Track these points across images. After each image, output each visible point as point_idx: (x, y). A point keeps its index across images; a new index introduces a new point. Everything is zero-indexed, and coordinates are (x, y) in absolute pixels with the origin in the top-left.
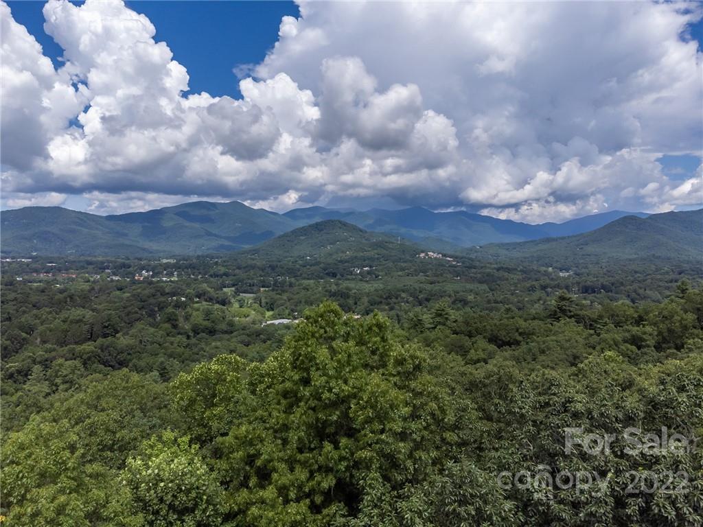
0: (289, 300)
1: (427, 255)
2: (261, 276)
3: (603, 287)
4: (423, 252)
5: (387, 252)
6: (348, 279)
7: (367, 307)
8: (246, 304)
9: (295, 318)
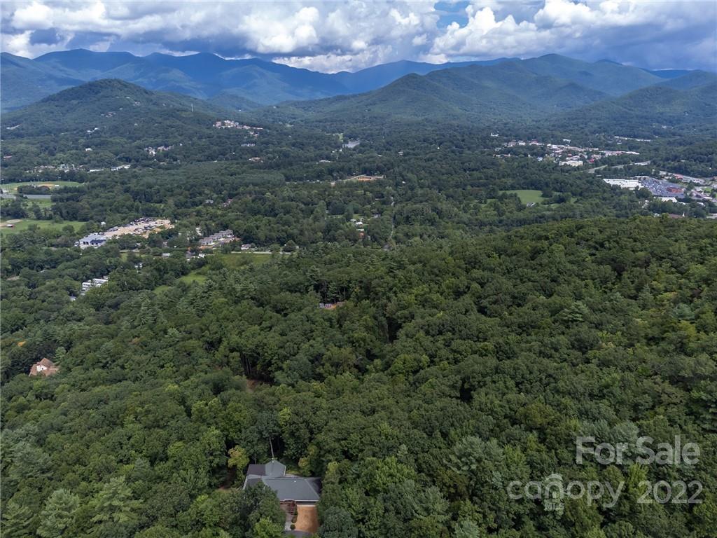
0: (92, 208)
1: (224, 124)
2: (39, 164)
4: (219, 120)
5: (181, 123)
6: (144, 166)
7: (175, 211)
8: (44, 215)
9: (105, 229)
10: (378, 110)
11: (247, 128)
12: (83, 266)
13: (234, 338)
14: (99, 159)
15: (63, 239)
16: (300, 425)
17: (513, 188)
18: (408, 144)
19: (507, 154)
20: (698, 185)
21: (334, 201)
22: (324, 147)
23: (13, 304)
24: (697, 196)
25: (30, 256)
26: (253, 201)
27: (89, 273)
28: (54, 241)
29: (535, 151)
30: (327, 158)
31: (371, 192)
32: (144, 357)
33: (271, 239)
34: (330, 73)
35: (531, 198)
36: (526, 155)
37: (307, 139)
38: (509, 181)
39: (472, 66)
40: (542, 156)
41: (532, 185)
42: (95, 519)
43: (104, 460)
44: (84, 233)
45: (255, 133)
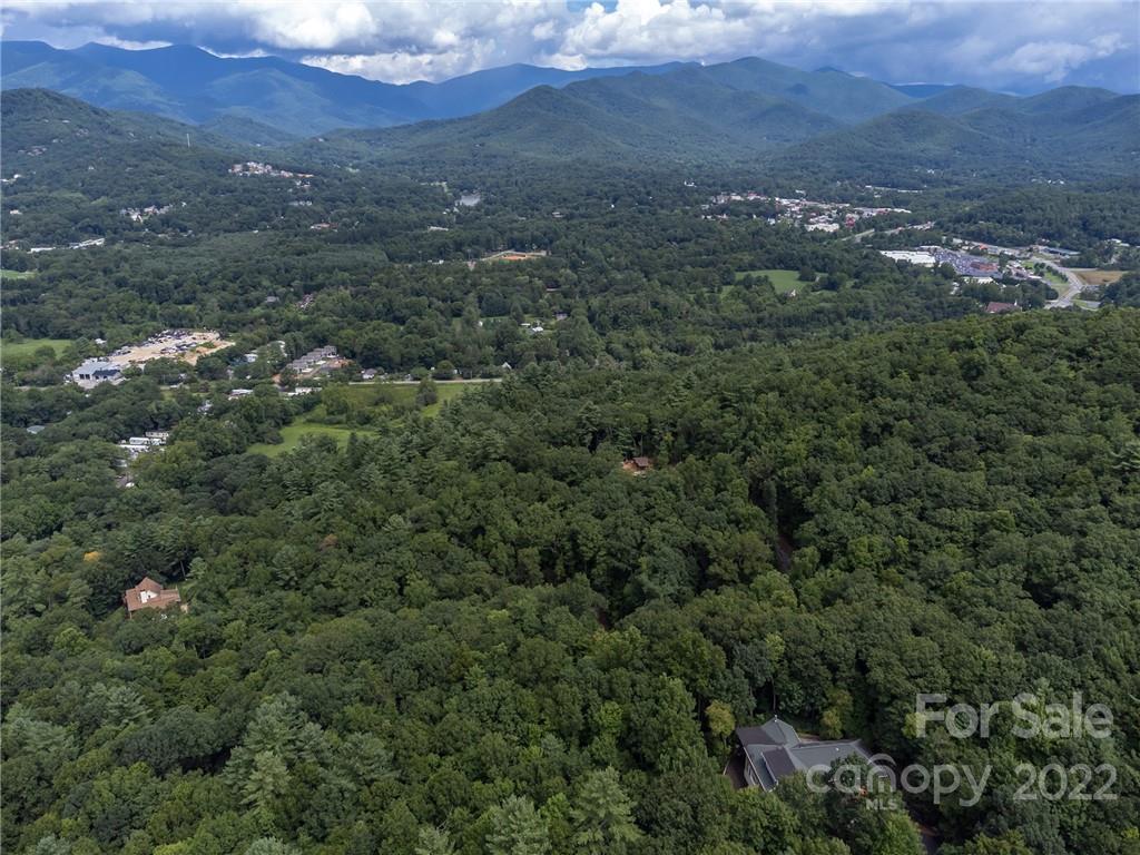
1: (246, 168)
3: (535, 239)
4: (237, 162)
5: (173, 167)
6: (130, 241)
7: (224, 317)
9: (108, 352)
11: (286, 174)
12: (111, 416)
14: (42, 228)
15: (44, 372)
17: (753, 267)
18: (565, 200)
19: (722, 214)
20: (1012, 258)
21: (487, 294)
22: (427, 205)
24: (1017, 274)
25: (4, 402)
26: (354, 297)
27: (122, 428)
28: (29, 375)
31: (540, 278)
33: (410, 360)
34: (399, 83)
35: (786, 282)
36: (750, 216)
37: (396, 193)
38: (747, 258)
39: (634, 74)
41: (781, 262)
44: (76, 358)
45: (304, 181)
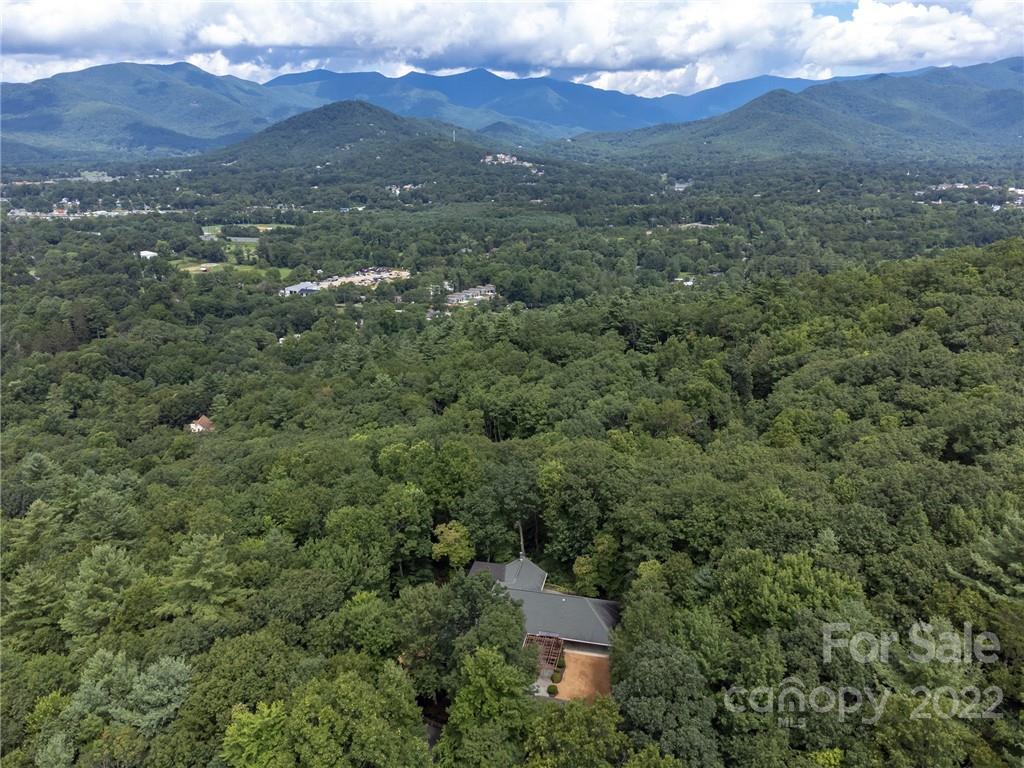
0: (308, 251)
1: (496, 159)
2: (252, 204)
3: (722, 213)
4: (489, 154)
5: (437, 156)
6: (384, 207)
7: (417, 259)
8: (246, 259)
9: (321, 279)
10: (720, 142)
11: (527, 164)
12: (282, 316)
13: (478, 392)
14: (325, 198)
15: (264, 286)
16: (581, 491)
18: (769, 185)
19: (938, 200)
21: (650, 251)
22: (637, 188)
23: (181, 350)
25: (218, 300)
26: (529, 250)
28: (252, 287)
29: (987, 196)
30: (642, 202)
31: (710, 242)
32: (334, 413)
33: (549, 297)
34: (652, 97)
36: (970, 202)
37: (613, 178)
40: (1000, 203)
42: (159, 611)
43: (213, 522)
44: (293, 280)
45: (539, 170)
